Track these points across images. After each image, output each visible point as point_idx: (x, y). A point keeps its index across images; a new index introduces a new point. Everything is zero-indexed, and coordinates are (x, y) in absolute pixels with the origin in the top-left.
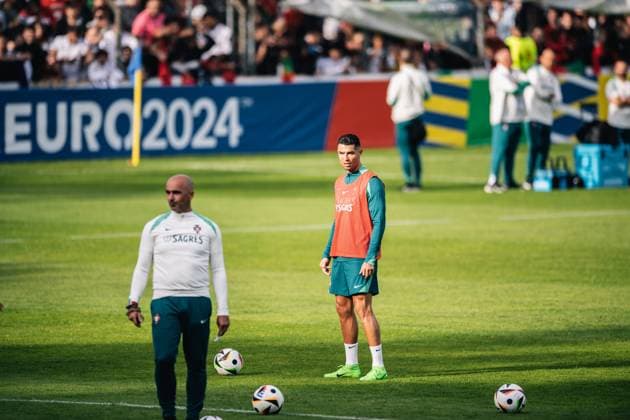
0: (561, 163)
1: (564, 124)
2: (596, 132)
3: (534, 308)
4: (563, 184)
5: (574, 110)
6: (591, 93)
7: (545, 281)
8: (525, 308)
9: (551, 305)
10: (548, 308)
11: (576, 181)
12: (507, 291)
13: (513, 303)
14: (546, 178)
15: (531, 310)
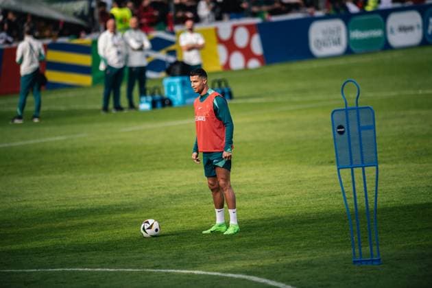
0: (157, 91)
1: (156, 65)
2: (178, 69)
3: (147, 188)
4: (159, 104)
5: (162, 55)
6: (172, 43)
7: (153, 169)
8: (141, 188)
9: (159, 185)
10: (157, 187)
11: (166, 103)
12: (128, 178)
13: (134, 185)
14: (147, 102)
15: (146, 189)
